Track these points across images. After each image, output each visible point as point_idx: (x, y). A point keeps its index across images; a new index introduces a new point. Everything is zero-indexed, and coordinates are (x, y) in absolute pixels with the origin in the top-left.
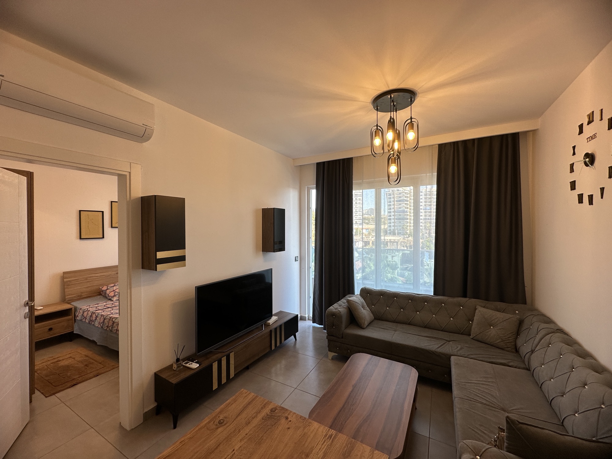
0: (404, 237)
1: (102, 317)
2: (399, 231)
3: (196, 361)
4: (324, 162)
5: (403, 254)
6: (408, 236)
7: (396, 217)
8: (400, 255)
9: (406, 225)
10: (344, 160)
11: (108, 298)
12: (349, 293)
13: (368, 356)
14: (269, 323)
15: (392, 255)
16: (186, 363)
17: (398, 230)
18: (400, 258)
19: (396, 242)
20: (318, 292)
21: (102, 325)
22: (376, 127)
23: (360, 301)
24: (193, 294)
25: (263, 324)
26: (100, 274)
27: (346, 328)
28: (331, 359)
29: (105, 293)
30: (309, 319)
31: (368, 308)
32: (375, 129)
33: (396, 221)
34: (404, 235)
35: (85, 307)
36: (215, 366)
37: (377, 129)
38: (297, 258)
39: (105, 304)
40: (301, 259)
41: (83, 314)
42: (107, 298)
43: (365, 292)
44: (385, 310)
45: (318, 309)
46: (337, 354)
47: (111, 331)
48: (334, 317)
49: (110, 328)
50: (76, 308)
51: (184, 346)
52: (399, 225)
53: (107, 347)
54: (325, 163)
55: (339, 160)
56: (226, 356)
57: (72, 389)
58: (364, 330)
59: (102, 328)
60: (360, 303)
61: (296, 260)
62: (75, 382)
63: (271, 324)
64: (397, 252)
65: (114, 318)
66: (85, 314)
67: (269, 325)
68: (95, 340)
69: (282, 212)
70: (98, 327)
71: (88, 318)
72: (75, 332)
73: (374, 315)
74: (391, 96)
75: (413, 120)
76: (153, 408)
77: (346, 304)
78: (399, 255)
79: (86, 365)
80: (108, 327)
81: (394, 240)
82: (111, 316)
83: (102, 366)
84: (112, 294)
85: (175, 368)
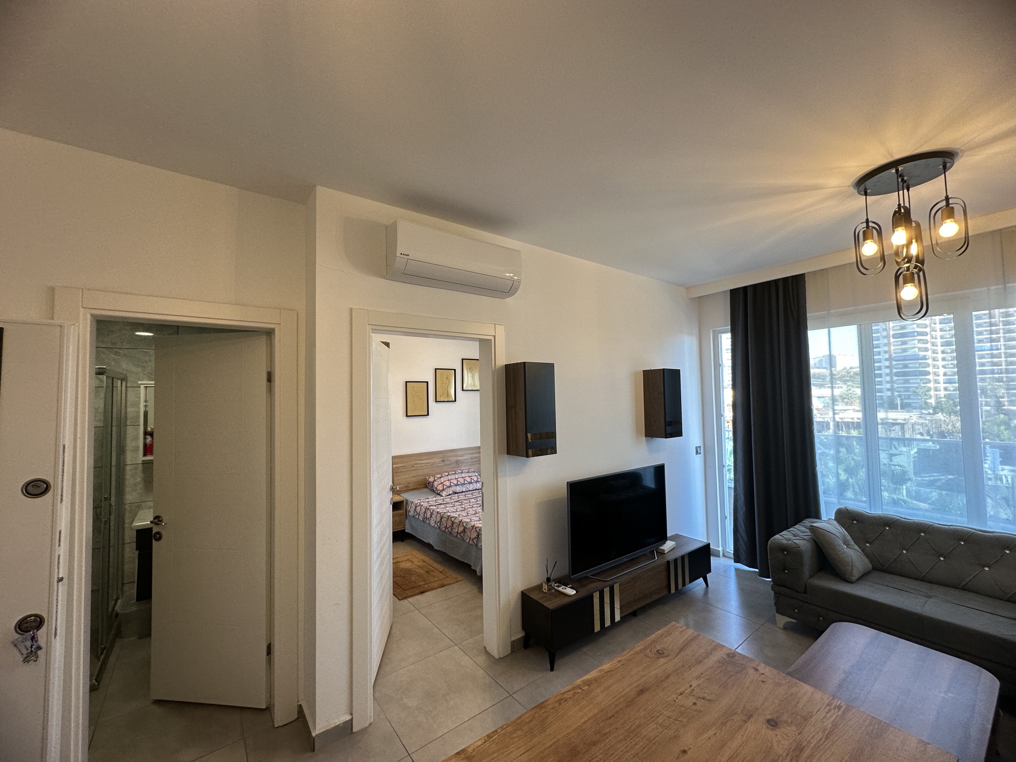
0: (922, 413)
1: (439, 515)
2: (905, 401)
3: (571, 586)
4: (745, 288)
5: (920, 451)
6: (931, 411)
7: (895, 371)
8: (912, 452)
9: (925, 387)
10: (785, 280)
11: (436, 492)
12: (808, 516)
13: (869, 632)
14: (664, 550)
15: (891, 452)
16: (558, 586)
17: (903, 397)
18: (912, 460)
19: (899, 424)
20: (744, 509)
21: (439, 524)
22: (865, 225)
23: (839, 533)
24: (564, 492)
25: (653, 551)
26: (426, 461)
27: (811, 576)
28: (781, 627)
29: (433, 486)
30: (725, 555)
31: (856, 547)
32: (864, 228)
33: (895, 378)
34: (921, 408)
35: (416, 501)
36: (596, 596)
37: (868, 227)
38: (698, 449)
39: (435, 499)
40: (707, 450)
41: (416, 508)
42: (434, 491)
43: (845, 517)
44: (899, 554)
45: (746, 538)
46: (795, 621)
47: (451, 533)
48: (785, 553)
49: (449, 529)
50: (407, 501)
51: (556, 562)
52: (904, 387)
53: (446, 553)
54: (749, 289)
55: (776, 282)
56: (609, 588)
57: (420, 596)
58: (853, 585)
59: (439, 528)
60: (838, 534)
61: (697, 453)
62: (422, 590)
63: (666, 552)
64: (905, 446)
65: (453, 517)
66: (418, 509)
67: (662, 553)
68: (431, 543)
69: (675, 375)
70: (434, 526)
71: (422, 515)
72: (406, 531)
73: (871, 561)
74: (897, 171)
75: (951, 201)
76: (520, 638)
77: (809, 534)
78: (910, 452)
79: (427, 572)
80: (446, 527)
81: (893, 420)
82: (449, 514)
83: (445, 577)
84: (440, 487)
85: (545, 589)
